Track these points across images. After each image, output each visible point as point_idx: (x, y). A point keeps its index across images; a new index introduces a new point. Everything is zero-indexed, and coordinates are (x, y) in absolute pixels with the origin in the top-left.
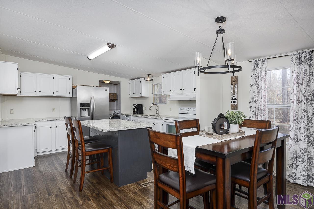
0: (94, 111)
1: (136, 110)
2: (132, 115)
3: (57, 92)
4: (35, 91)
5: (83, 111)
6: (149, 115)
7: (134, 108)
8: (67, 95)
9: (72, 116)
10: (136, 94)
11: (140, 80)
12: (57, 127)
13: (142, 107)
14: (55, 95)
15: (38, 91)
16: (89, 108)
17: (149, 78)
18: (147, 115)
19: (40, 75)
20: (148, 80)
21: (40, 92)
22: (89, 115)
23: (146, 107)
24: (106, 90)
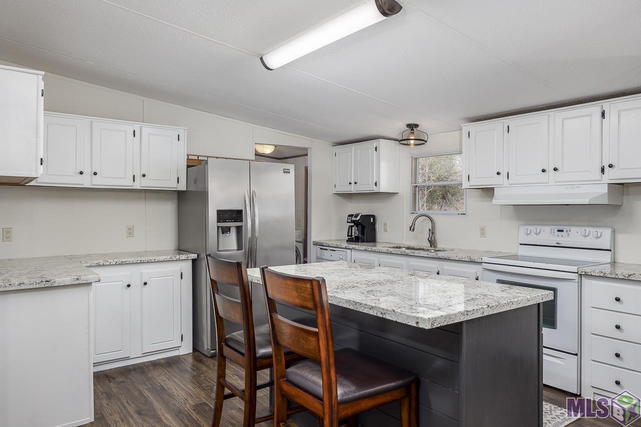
0: (257, 234)
1: (355, 232)
2: (345, 245)
3: (144, 176)
4: (81, 173)
5: (223, 233)
6: (402, 246)
7: (352, 226)
8: (172, 185)
9: (181, 248)
10: (358, 184)
11: (375, 143)
12: (145, 284)
13: (374, 224)
14: (137, 186)
15: (88, 171)
16: (242, 226)
17: (413, 138)
18: (397, 248)
19: (94, 123)
20: (412, 142)
21: (95, 174)
22: (240, 247)
23: (385, 224)
24: (286, 171)
